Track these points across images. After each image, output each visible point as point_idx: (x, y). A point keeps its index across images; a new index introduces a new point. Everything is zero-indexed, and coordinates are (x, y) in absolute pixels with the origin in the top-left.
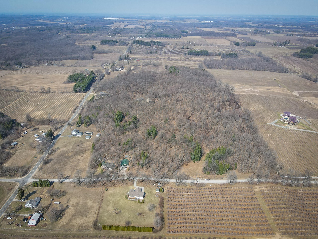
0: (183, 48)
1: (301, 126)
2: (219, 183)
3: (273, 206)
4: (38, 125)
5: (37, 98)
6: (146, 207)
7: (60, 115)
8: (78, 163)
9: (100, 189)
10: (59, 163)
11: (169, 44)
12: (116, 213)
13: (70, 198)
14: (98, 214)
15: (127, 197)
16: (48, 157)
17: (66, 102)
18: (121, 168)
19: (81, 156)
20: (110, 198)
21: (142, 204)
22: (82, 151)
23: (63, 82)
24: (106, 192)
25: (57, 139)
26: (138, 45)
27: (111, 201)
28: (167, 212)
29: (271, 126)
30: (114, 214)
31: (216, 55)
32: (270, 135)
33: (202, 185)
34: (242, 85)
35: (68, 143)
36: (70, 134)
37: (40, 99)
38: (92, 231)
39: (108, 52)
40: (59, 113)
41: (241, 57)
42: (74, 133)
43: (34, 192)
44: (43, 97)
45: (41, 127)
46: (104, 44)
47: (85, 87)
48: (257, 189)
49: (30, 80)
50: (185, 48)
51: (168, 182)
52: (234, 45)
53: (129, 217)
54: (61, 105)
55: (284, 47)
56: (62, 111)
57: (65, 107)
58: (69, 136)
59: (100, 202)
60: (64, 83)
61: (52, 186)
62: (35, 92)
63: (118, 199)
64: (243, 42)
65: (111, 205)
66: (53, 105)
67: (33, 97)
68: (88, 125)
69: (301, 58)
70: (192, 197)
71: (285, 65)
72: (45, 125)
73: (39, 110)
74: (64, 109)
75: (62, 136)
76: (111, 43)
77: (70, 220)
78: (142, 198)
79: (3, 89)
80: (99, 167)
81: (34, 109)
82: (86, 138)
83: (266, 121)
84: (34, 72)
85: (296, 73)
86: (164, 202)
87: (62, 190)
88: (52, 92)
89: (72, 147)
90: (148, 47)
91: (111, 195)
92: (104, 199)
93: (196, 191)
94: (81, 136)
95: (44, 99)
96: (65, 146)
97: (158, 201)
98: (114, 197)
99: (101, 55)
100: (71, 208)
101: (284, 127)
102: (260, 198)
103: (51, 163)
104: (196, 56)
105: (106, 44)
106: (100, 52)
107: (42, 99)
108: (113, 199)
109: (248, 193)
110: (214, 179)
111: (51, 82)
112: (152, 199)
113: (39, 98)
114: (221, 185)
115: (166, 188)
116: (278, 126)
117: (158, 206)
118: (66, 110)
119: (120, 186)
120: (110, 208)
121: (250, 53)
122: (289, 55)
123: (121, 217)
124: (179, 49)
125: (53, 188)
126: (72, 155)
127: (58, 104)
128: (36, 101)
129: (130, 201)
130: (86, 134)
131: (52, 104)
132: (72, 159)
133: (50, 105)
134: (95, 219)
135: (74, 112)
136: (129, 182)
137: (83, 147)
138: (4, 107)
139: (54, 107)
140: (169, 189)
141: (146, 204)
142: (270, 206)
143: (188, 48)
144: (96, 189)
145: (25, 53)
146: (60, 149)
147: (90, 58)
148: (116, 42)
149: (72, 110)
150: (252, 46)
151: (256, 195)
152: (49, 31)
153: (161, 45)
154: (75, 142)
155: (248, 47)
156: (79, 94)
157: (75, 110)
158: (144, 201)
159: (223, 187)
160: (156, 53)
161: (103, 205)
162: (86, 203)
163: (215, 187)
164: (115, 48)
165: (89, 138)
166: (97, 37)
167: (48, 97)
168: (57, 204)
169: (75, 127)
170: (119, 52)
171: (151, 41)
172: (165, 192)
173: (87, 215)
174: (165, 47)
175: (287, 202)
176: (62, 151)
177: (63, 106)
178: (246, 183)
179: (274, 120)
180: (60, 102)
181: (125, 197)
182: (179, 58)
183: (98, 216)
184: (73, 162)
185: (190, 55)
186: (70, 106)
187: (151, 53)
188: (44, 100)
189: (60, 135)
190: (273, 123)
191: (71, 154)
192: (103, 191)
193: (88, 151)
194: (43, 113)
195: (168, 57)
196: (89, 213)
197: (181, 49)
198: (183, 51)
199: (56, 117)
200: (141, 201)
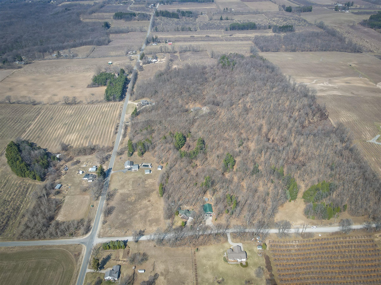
0: (221, 19)
2: (329, 232)
4: (78, 155)
5: (61, 113)
6: (252, 272)
7: (100, 138)
8: (148, 212)
9: (188, 249)
10: (123, 212)
11: (202, 14)
13: (155, 263)
15: (226, 260)
16: (108, 204)
17: (102, 118)
18: (205, 217)
19: (148, 200)
20: (204, 261)
21: (246, 268)
22: (146, 192)
23: (87, 85)
24: (197, 253)
25: (110, 176)
26: (162, 17)
27: (207, 266)
28: (278, 276)
29: (372, 144)
30: (216, 284)
31: (265, 28)
32: (375, 158)
33: (310, 235)
34: (314, 78)
35: (125, 182)
36: (123, 168)
37: (66, 114)
39: (127, 31)
40: (98, 136)
41: (297, 30)
42: (129, 167)
43: (109, 258)
44: (69, 111)
45: (82, 158)
46: (118, 19)
47: (119, 94)
49: (43, 84)
50: (223, 19)
51: (268, 234)
52: (284, 11)
54: (97, 123)
55: (347, 12)
56: (101, 132)
57: (103, 126)
58: (122, 170)
59: (194, 267)
60: (88, 87)
61: (127, 247)
62: (56, 103)
63: (215, 263)
66: (87, 122)
67: (55, 111)
68: (143, 154)
69: (372, 28)
70: (302, 253)
71: (356, 39)
72: (86, 155)
73: (71, 133)
74: (103, 129)
75: (114, 171)
76: (128, 18)
78: (244, 260)
79: (14, 101)
80: (176, 216)
81: (64, 131)
82: (146, 173)
83: (365, 137)
84: (43, 70)
85: (371, 51)
88: (79, 103)
89: (133, 187)
90: (176, 20)
91: (205, 257)
92: (198, 264)
93: (304, 244)
94: (138, 170)
95: (71, 113)
96: (123, 186)
97: (263, 262)
98: (209, 260)
99: (119, 36)
103: (114, 214)
104: (240, 31)
105: (121, 19)
106: (117, 32)
107: (68, 114)
108: (210, 262)
110: (321, 225)
111: (71, 85)
112: (256, 260)
113: (64, 112)
114: (333, 234)
118: (105, 131)
119: (211, 245)
121: (308, 23)
122: (356, 24)
124: (216, 21)
125: (129, 249)
126: (136, 199)
127: (92, 121)
128: (62, 117)
129: (230, 265)
130: (144, 167)
131: (84, 121)
132: (138, 206)
133: (83, 124)
135: (116, 133)
136: (222, 238)
137: (146, 186)
138: (25, 131)
139: (89, 126)
140: (271, 244)
141: (251, 267)
143: (227, 19)
144: (183, 250)
145: (19, 38)
146: (118, 191)
147: (107, 42)
148: (134, 15)
149: (113, 130)
150: (308, 11)
151: (378, 246)
153: (192, 17)
154: (133, 179)
155: (302, 13)
156: (113, 103)
157: (117, 129)
158: (247, 264)
160: (190, 29)
162: (177, 270)
163: (325, 237)
164: (134, 24)
165: (149, 173)
167: (75, 111)
168: (142, 273)
169: (125, 156)
170: (141, 31)
176: (121, 194)
177: (99, 124)
178: (361, 229)
179: (374, 136)
180: (94, 119)
181: (223, 260)
182: (220, 36)
184: (141, 209)
185: (233, 30)
186: (109, 124)
188: (71, 116)
189: (110, 169)
190: (374, 141)
191: (134, 198)
192: (193, 252)
193: (154, 192)
194: (78, 137)
197: (219, 21)
198: (222, 24)
199: (96, 142)
200: (244, 264)
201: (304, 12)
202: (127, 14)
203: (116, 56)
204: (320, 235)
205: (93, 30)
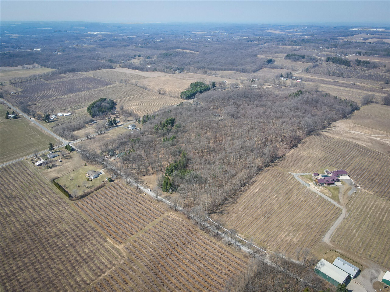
1: (329, 190)
5: (151, 97)
12: (71, 180)
13: (69, 162)
17: (162, 104)
21: (88, 181)
25: (117, 127)
27: (78, 172)
28: (94, 194)
29: (290, 176)
33: (141, 192)
35: (117, 132)
36: (127, 126)
39: (280, 68)
42: (130, 126)
43: (61, 151)
48: (168, 214)
53: (72, 185)
56: (149, 109)
61: (72, 152)
62: (155, 92)
65: (75, 174)
67: (149, 95)
70: (122, 195)
75: (122, 126)
76: (295, 58)
77: (51, 172)
81: (136, 104)
83: (293, 169)
86: (101, 188)
87: (73, 156)
88: (167, 95)
89: (116, 135)
92: (78, 169)
93: (131, 193)
95: (154, 98)
96: (113, 133)
97: (99, 185)
98: (83, 171)
99: (270, 70)
100: (61, 167)
101: (304, 184)
102: (158, 220)
103: (92, 140)
109: (157, 212)
112: (98, 182)
114: (152, 198)
116: (299, 180)
117: (94, 188)
119: (94, 166)
120: (72, 176)
128: (147, 99)
129: (85, 176)
133: (149, 104)
134: (59, 177)
140: (117, 183)
141: (90, 183)
142: (153, 229)
146: (109, 134)
148: (304, 57)
151: (160, 217)
153: (367, 67)
154: (122, 132)
156: (182, 100)
158: (91, 180)
159: (149, 199)
160: (343, 76)
161: (73, 172)
162: (68, 167)
165: (133, 133)
167: (158, 98)
168: (59, 162)
171: (357, 60)
172: (111, 183)
173: (59, 173)
174: (372, 70)
177: (155, 106)
179: (304, 172)
180: (158, 103)
183: (62, 176)
186: (159, 108)
187: (335, 74)
190: (297, 175)
194: (137, 108)
195: (351, 83)
202: (298, 55)
203: (238, 79)
204: (145, 195)
205: (253, 63)
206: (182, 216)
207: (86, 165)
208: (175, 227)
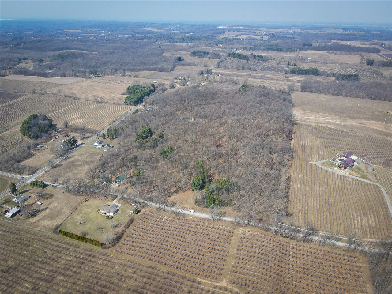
0: (289, 64)
1: (355, 171)
2: (202, 217)
3: (242, 252)
4: (72, 132)
5: (88, 107)
7: (96, 125)
8: (82, 172)
9: (81, 198)
10: (65, 169)
11: (274, 59)
12: (81, 223)
13: (53, 202)
14: (64, 220)
15: (99, 211)
16: (60, 162)
17: (110, 113)
18: (114, 183)
19: (89, 166)
20: (84, 208)
21: (108, 220)
22: (93, 161)
24: (85, 202)
25: (79, 147)
26: (233, 58)
27: (83, 212)
28: (129, 233)
29: (313, 166)
30: (78, 223)
31: (329, 75)
32: (303, 176)
33: (184, 215)
35: (85, 153)
36: (92, 144)
37: (90, 107)
38: (50, 234)
39: (193, 65)
40: (96, 123)
41: (363, 80)
42: (96, 144)
43: (29, 190)
44: (94, 106)
45: (73, 134)
46: (193, 56)
48: (239, 231)
49: (94, 88)
50: (291, 64)
51: (150, 206)
52: (365, 64)
53: (89, 229)
54: (104, 116)
56: (101, 121)
57: (106, 118)
58: (90, 146)
59: (74, 210)
60: (121, 94)
61: (45, 188)
62: (89, 101)
63: (90, 211)
64: (385, 60)
65: (80, 215)
67: (85, 105)
68: (113, 139)
70: (164, 224)
72: (77, 133)
73: (81, 118)
75: (85, 145)
76: (201, 55)
77: (39, 220)
78: (112, 214)
79: (63, 95)
80: (97, 179)
81: (77, 117)
82: (104, 150)
83: (310, 159)
84: (103, 81)
86: (132, 224)
87: (52, 193)
88: (105, 103)
89: (87, 157)
90: (244, 61)
91: (88, 206)
92: (79, 208)
93: (173, 220)
94: (100, 148)
95: (94, 108)
96: (81, 155)
97: (126, 220)
98: (88, 208)
99: (184, 67)
100: (48, 211)
101: (331, 170)
102: (235, 241)
103: (59, 168)
104: (299, 75)
105: (195, 56)
106: (184, 65)
108: (87, 210)
109: (225, 233)
110: (201, 212)
111: (111, 92)
112: (122, 217)
114: (204, 219)
115: (143, 211)
116: (323, 167)
117: (123, 226)
118: (105, 121)
119: (99, 199)
120: (78, 218)
123: (83, 227)
124: (282, 65)
125: (46, 190)
126: (81, 164)
127: (102, 114)
128: (85, 109)
129: (99, 215)
130: (107, 147)
132: (79, 168)
133: (94, 115)
134: (60, 224)
135: (111, 124)
136: (110, 197)
137: (96, 158)
138: (53, 112)
139: (97, 116)
140: (146, 212)
141: (113, 220)
142: (239, 252)
143: (295, 65)
144: (78, 198)
145: (109, 62)
146: (75, 157)
147: (169, 69)
148: (208, 54)
149: (111, 121)
151: (233, 237)
152: (148, 40)
153: (262, 60)
154: (91, 152)
156: (129, 106)
157: (114, 122)
158: (112, 217)
159: (202, 221)
160: (250, 69)
161: (75, 213)
162: (62, 209)
163: (196, 220)
164: (204, 60)
165: (107, 151)
166: (193, 47)
167: (98, 107)
168: (39, 205)
169: (101, 138)
170: (205, 66)
171: (252, 55)
172: (139, 214)
173: (55, 219)
174: (267, 62)
175: (263, 251)
176: (75, 159)
178: (231, 222)
179: (322, 160)
180: (104, 113)
181: (97, 210)
182: (275, 77)
183: (63, 222)
184: (78, 170)
185: (293, 74)
186: (111, 118)
187: (243, 68)
188: (92, 109)
189: (84, 143)
190: (318, 164)
192: (83, 201)
194: (83, 121)
195: (261, 75)
196: (58, 218)
197: (286, 66)
198: (287, 68)
199: (92, 126)
200: (110, 217)
201: (387, 66)
202: (202, 52)
203: (165, 79)
204: (191, 217)
205: (165, 61)
206: (257, 229)
207: (86, 201)
208: (261, 243)
